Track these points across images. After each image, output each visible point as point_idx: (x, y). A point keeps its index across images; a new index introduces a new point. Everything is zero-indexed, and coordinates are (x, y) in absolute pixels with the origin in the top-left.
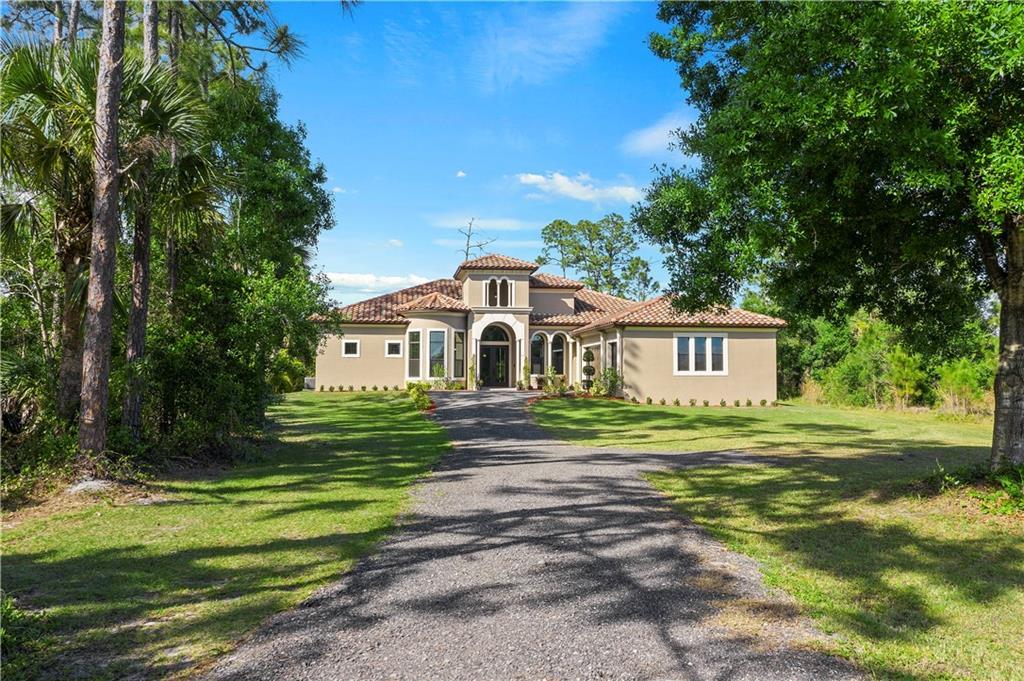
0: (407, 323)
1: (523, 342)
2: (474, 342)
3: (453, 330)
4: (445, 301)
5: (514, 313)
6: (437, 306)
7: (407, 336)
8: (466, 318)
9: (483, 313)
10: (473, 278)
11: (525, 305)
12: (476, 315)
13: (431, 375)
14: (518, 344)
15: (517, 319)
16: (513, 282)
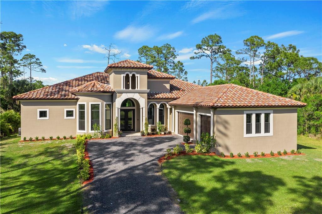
0: (77, 99)
1: (144, 109)
2: (117, 109)
3: (105, 103)
4: (99, 86)
5: (139, 93)
6: (95, 89)
7: (77, 106)
8: (112, 96)
9: (121, 93)
10: (116, 73)
11: (145, 89)
12: (118, 94)
13: (92, 129)
14: (141, 110)
15: (141, 96)
16: (139, 75)
